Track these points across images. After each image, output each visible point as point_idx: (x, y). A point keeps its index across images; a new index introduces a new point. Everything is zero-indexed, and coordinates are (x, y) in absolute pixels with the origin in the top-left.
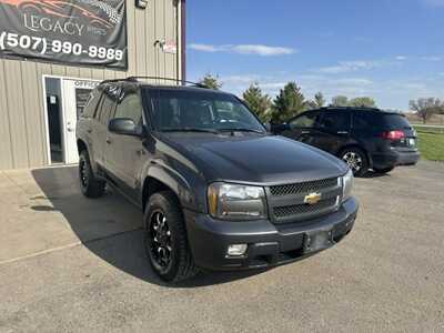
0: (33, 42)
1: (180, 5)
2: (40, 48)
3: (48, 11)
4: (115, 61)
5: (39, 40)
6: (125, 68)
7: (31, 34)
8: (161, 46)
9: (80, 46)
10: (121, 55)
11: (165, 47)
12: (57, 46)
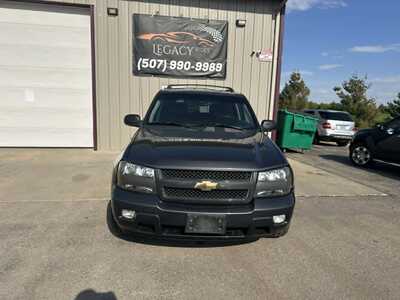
0: (158, 63)
1: (278, 17)
2: (162, 67)
3: (169, 40)
4: (215, 73)
5: (161, 61)
6: (224, 77)
7: (158, 58)
8: (258, 55)
9: (189, 63)
10: (221, 67)
11: (261, 56)
12: (173, 65)
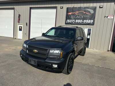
2: (73, 22)
3: (76, 14)
4: (90, 23)
6: (93, 25)
7: (72, 19)
9: (82, 20)
10: (92, 22)
11: (108, 17)
12: (77, 21)
